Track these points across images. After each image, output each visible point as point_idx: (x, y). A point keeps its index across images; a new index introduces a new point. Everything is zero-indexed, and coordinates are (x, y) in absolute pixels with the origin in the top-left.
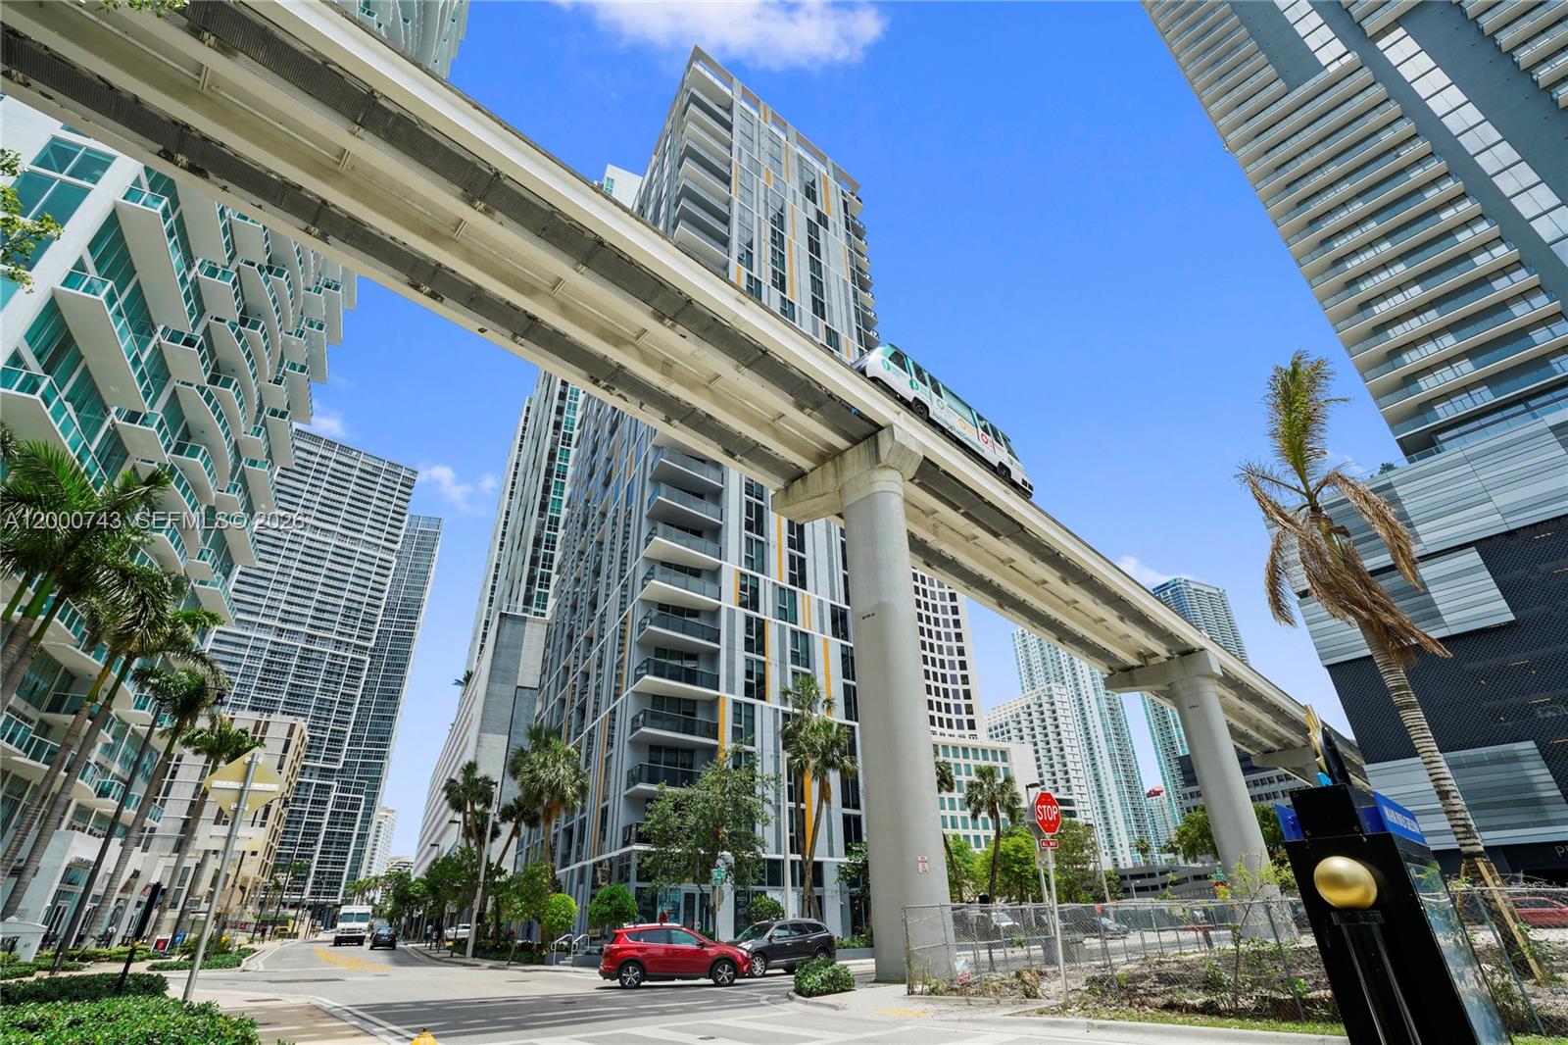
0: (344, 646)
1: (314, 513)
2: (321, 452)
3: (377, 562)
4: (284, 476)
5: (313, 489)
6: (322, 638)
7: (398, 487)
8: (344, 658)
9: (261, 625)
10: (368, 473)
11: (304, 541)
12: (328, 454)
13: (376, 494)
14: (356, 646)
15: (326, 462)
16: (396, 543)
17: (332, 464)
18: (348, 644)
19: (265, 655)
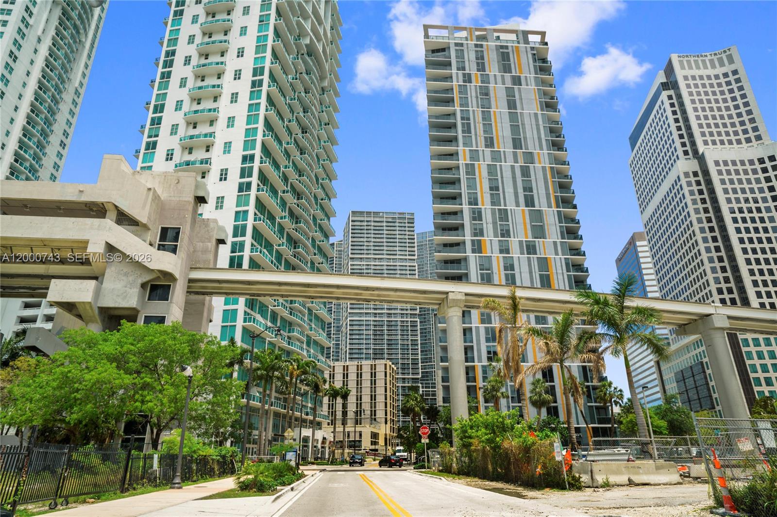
0: (405, 316)
1: (372, 252)
2: (366, 219)
3: (408, 268)
4: (354, 237)
5: (368, 240)
6: (394, 314)
7: (407, 225)
8: (407, 321)
9: (366, 313)
10: (390, 222)
11: (372, 267)
12: (368, 219)
13: (397, 232)
14: (411, 314)
15: (369, 223)
16: (414, 255)
17: (372, 224)
18: (407, 314)
19: (372, 328)
